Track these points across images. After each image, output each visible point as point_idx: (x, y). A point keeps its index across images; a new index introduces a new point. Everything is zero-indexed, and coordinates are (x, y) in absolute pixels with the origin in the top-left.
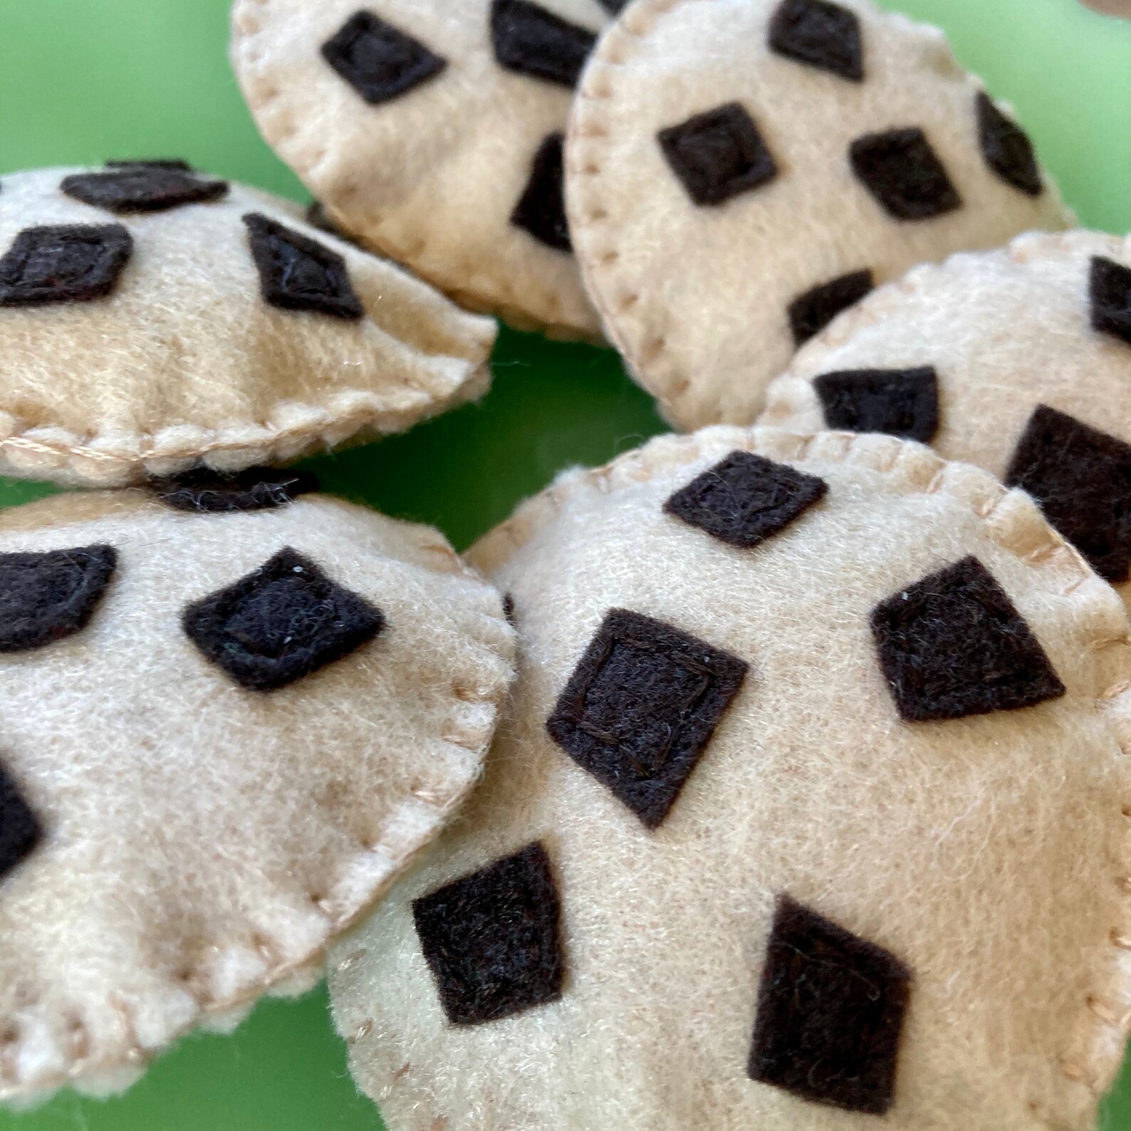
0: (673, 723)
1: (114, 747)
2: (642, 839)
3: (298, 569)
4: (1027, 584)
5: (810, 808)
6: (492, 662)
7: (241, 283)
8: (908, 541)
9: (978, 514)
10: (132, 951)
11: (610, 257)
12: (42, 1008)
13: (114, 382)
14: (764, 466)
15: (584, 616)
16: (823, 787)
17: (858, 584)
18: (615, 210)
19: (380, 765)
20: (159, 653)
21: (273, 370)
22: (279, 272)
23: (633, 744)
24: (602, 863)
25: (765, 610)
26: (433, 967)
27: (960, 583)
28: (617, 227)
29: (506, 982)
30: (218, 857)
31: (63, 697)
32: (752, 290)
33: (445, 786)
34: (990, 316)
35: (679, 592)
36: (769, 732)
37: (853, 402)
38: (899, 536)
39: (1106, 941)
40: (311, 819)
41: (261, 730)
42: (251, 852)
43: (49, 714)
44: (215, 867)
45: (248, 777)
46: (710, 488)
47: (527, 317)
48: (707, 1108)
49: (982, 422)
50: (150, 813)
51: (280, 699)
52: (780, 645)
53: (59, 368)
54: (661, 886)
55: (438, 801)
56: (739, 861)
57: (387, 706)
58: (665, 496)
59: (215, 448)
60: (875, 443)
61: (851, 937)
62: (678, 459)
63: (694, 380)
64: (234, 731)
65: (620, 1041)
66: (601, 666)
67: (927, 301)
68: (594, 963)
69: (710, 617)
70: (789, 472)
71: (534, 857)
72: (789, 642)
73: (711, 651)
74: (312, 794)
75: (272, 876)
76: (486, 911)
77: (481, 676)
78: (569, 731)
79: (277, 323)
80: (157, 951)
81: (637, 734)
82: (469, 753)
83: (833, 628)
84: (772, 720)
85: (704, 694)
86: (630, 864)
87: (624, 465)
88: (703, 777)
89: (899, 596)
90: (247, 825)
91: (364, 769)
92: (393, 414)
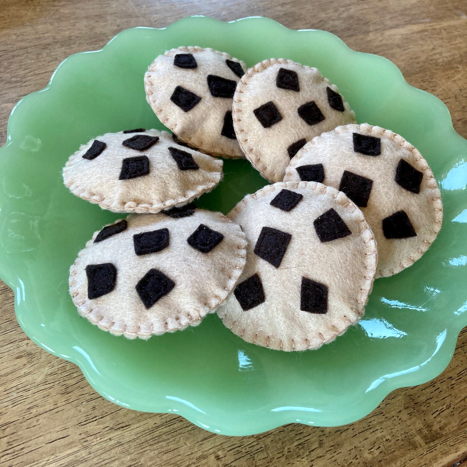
0: (278, 248)
1: (183, 267)
2: (276, 270)
3: (205, 228)
4: (344, 212)
5: (306, 261)
6: (243, 241)
7: (174, 166)
8: (320, 206)
9: (334, 198)
10: (196, 301)
11: (246, 140)
12: (182, 313)
13: (154, 192)
14: (289, 192)
15: (257, 229)
16: (308, 256)
17: (311, 217)
18: (245, 129)
19: (229, 263)
20: (185, 248)
21: (184, 184)
22: (181, 162)
23: (271, 253)
24: (269, 276)
25: (293, 224)
26: (238, 300)
27: (330, 214)
28: (247, 133)
29: (254, 300)
30: (207, 283)
31: (170, 259)
32: (279, 146)
33: (241, 265)
34: (332, 150)
35: (276, 222)
36: (297, 247)
37: (305, 173)
38: (318, 205)
39: (363, 278)
40: (221, 275)
41: (208, 260)
42: (212, 282)
43: (168, 262)
44: (207, 285)
45: (208, 269)
46: (279, 199)
47: (228, 156)
48: (294, 318)
49: (333, 175)
50: (194, 277)
51: (209, 254)
52: (297, 230)
53: (142, 191)
54: (280, 278)
55: (241, 269)
56: (294, 272)
57: (227, 252)
58: (270, 201)
59: (178, 203)
60: (312, 184)
61: (316, 283)
62: (271, 191)
63: (268, 167)
64: (204, 261)
65: (276, 308)
66: (263, 239)
67: (318, 146)
68: (270, 294)
69: (283, 226)
70: (294, 193)
71: (256, 276)
72: (299, 230)
73: (284, 233)
74: (219, 270)
75: (216, 285)
76: (248, 288)
77: (242, 244)
78: (258, 252)
79: (183, 173)
80: (200, 301)
81: (272, 251)
82: (243, 259)
83: (307, 226)
84: (297, 245)
85: (284, 242)
86: (274, 275)
87: (259, 193)
88: (285, 257)
89: (318, 218)
90: (211, 277)
91: (226, 265)
92: (209, 189)
